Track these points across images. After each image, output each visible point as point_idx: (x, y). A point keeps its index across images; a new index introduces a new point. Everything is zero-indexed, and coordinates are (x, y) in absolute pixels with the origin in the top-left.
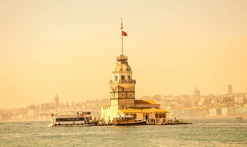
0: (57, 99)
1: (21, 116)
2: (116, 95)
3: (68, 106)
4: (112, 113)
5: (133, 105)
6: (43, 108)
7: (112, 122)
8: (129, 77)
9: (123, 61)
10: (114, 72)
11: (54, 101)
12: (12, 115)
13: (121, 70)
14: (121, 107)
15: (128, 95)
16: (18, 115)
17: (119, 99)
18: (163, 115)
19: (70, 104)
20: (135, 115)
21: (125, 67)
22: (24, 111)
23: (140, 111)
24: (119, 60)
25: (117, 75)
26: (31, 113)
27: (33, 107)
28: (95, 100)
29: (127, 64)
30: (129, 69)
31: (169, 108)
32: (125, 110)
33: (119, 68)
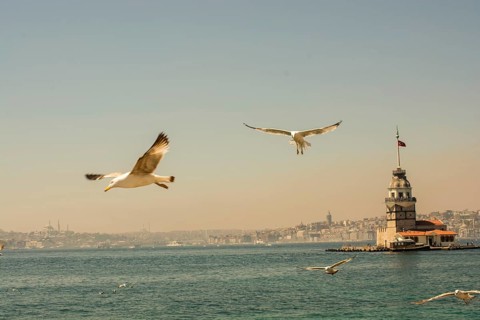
0: (329, 217)
1: (289, 237)
2: (394, 216)
3: (342, 224)
4: (389, 236)
5: (414, 227)
6: (313, 228)
7: (388, 246)
8: (408, 194)
9: (401, 175)
10: (391, 189)
11: (326, 220)
12: (279, 236)
13: (399, 185)
14: (400, 229)
15: (408, 215)
16: (286, 235)
17: (396, 220)
18: (450, 238)
19: (345, 223)
20: (416, 239)
21: (403, 182)
22: (293, 232)
23: (422, 233)
24: (395, 175)
25: (394, 191)
26: (300, 233)
27: (302, 227)
28: (374, 217)
29: (405, 178)
30: (407, 185)
31: (464, 225)
32: (404, 234)
33: (395, 184)
